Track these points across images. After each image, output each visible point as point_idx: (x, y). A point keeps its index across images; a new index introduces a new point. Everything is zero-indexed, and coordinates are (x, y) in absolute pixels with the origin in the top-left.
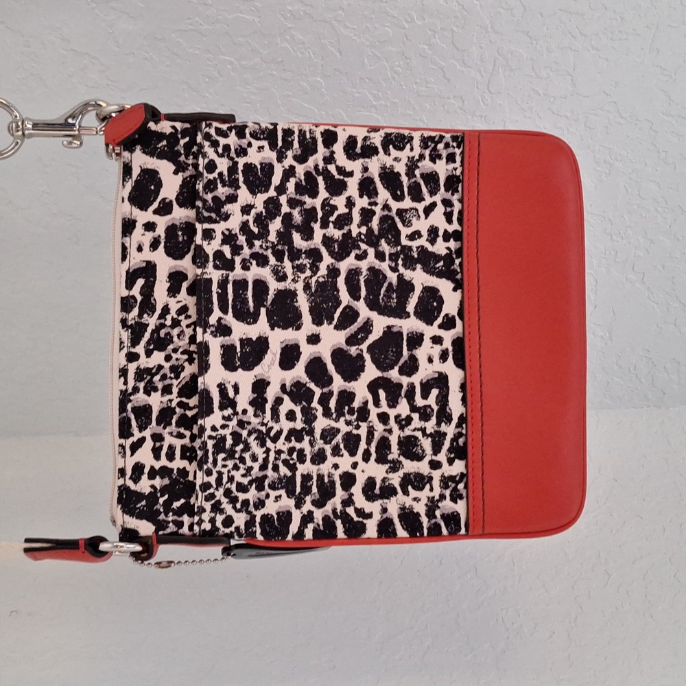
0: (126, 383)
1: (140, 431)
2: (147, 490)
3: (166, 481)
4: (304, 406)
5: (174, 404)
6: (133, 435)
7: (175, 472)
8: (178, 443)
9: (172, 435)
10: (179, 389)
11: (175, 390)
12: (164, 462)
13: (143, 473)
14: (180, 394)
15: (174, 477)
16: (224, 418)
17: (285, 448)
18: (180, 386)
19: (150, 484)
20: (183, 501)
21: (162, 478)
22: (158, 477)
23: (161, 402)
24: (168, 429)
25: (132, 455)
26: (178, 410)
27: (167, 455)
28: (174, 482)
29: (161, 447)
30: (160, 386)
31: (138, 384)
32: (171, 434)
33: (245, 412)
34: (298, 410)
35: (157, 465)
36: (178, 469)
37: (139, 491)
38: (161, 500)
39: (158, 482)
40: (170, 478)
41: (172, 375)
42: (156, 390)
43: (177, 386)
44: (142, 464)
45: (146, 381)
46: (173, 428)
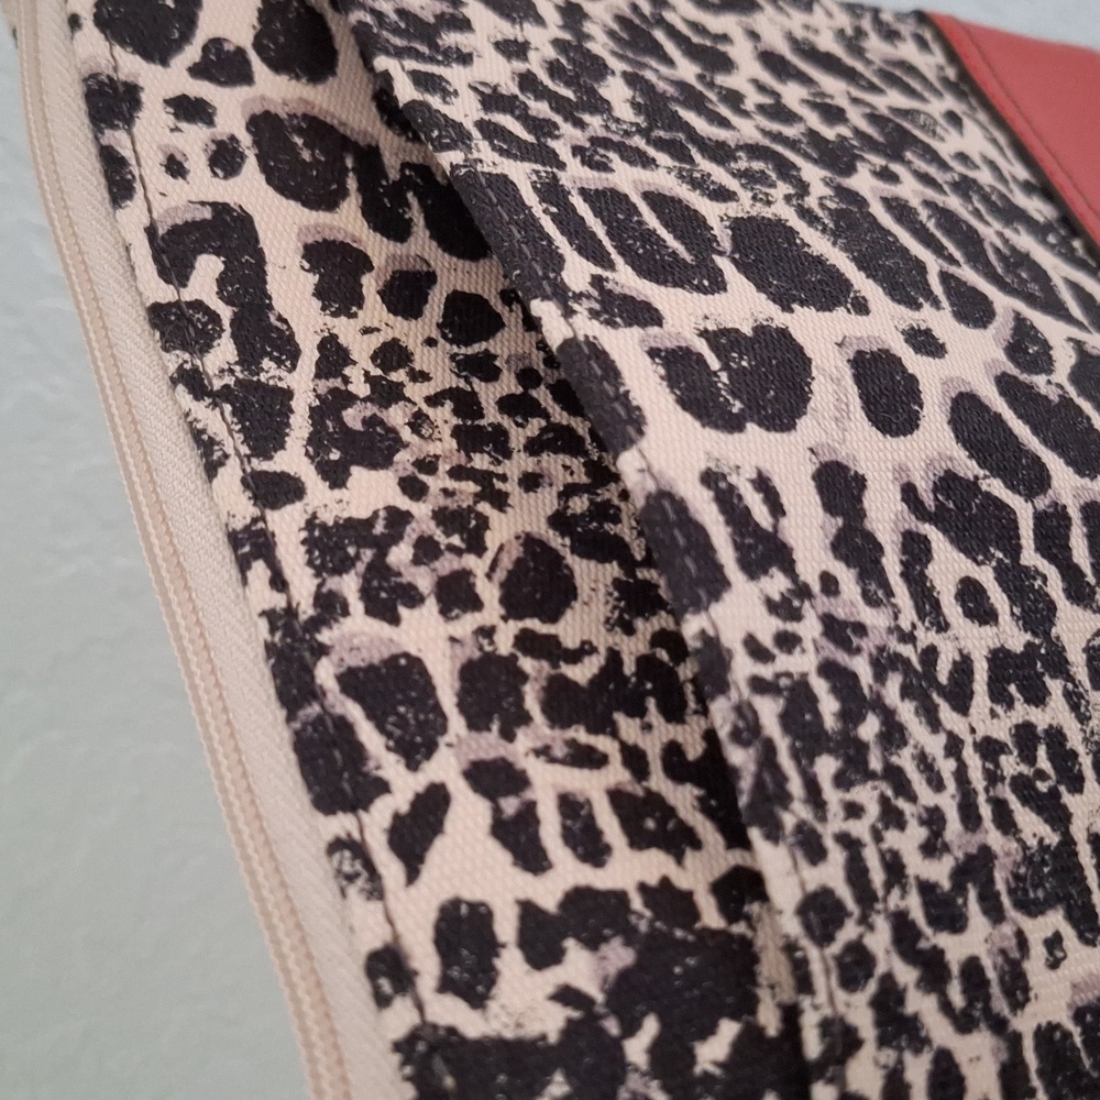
0: (279, 582)
1: (413, 766)
2: (551, 1022)
3: (619, 955)
4: (1000, 561)
5: (504, 643)
6: (383, 787)
7: (637, 903)
8: (593, 786)
9: (552, 760)
10: (503, 585)
11: (489, 592)
12: (567, 872)
13: (492, 946)
14: (514, 605)
15: (643, 927)
16: (773, 607)
17: (1001, 730)
18: (500, 575)
19: (550, 990)
20: (728, 1030)
21: (593, 943)
22: (570, 944)
23: (453, 640)
24: (524, 740)
25: (412, 874)
26: (527, 664)
27: (569, 837)
28: (652, 949)
29: (529, 814)
30: (423, 580)
31: (333, 583)
32: (544, 752)
33: (830, 584)
34: (986, 576)
35: (548, 892)
36: (643, 888)
37: (509, 1034)
38: (637, 1050)
39: (581, 968)
40: (629, 935)
41: (456, 540)
42: (413, 598)
43: (489, 576)
44: (473, 906)
45: (361, 567)
46: (539, 729)
